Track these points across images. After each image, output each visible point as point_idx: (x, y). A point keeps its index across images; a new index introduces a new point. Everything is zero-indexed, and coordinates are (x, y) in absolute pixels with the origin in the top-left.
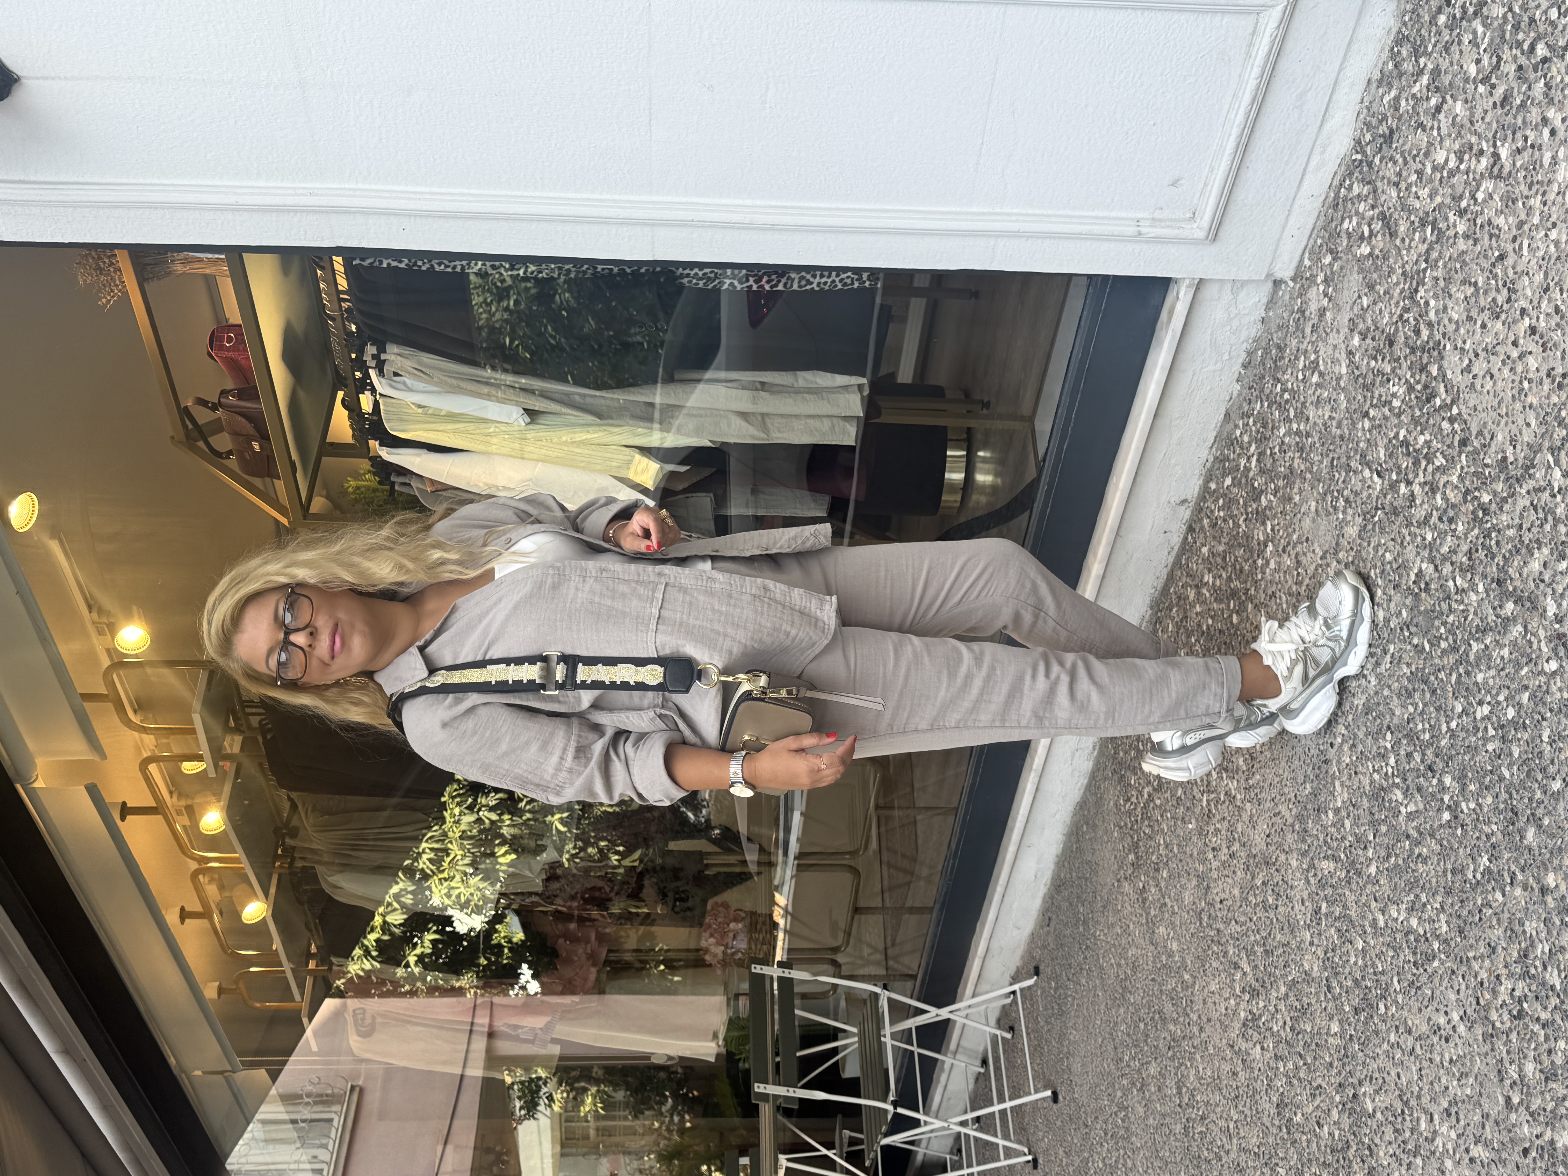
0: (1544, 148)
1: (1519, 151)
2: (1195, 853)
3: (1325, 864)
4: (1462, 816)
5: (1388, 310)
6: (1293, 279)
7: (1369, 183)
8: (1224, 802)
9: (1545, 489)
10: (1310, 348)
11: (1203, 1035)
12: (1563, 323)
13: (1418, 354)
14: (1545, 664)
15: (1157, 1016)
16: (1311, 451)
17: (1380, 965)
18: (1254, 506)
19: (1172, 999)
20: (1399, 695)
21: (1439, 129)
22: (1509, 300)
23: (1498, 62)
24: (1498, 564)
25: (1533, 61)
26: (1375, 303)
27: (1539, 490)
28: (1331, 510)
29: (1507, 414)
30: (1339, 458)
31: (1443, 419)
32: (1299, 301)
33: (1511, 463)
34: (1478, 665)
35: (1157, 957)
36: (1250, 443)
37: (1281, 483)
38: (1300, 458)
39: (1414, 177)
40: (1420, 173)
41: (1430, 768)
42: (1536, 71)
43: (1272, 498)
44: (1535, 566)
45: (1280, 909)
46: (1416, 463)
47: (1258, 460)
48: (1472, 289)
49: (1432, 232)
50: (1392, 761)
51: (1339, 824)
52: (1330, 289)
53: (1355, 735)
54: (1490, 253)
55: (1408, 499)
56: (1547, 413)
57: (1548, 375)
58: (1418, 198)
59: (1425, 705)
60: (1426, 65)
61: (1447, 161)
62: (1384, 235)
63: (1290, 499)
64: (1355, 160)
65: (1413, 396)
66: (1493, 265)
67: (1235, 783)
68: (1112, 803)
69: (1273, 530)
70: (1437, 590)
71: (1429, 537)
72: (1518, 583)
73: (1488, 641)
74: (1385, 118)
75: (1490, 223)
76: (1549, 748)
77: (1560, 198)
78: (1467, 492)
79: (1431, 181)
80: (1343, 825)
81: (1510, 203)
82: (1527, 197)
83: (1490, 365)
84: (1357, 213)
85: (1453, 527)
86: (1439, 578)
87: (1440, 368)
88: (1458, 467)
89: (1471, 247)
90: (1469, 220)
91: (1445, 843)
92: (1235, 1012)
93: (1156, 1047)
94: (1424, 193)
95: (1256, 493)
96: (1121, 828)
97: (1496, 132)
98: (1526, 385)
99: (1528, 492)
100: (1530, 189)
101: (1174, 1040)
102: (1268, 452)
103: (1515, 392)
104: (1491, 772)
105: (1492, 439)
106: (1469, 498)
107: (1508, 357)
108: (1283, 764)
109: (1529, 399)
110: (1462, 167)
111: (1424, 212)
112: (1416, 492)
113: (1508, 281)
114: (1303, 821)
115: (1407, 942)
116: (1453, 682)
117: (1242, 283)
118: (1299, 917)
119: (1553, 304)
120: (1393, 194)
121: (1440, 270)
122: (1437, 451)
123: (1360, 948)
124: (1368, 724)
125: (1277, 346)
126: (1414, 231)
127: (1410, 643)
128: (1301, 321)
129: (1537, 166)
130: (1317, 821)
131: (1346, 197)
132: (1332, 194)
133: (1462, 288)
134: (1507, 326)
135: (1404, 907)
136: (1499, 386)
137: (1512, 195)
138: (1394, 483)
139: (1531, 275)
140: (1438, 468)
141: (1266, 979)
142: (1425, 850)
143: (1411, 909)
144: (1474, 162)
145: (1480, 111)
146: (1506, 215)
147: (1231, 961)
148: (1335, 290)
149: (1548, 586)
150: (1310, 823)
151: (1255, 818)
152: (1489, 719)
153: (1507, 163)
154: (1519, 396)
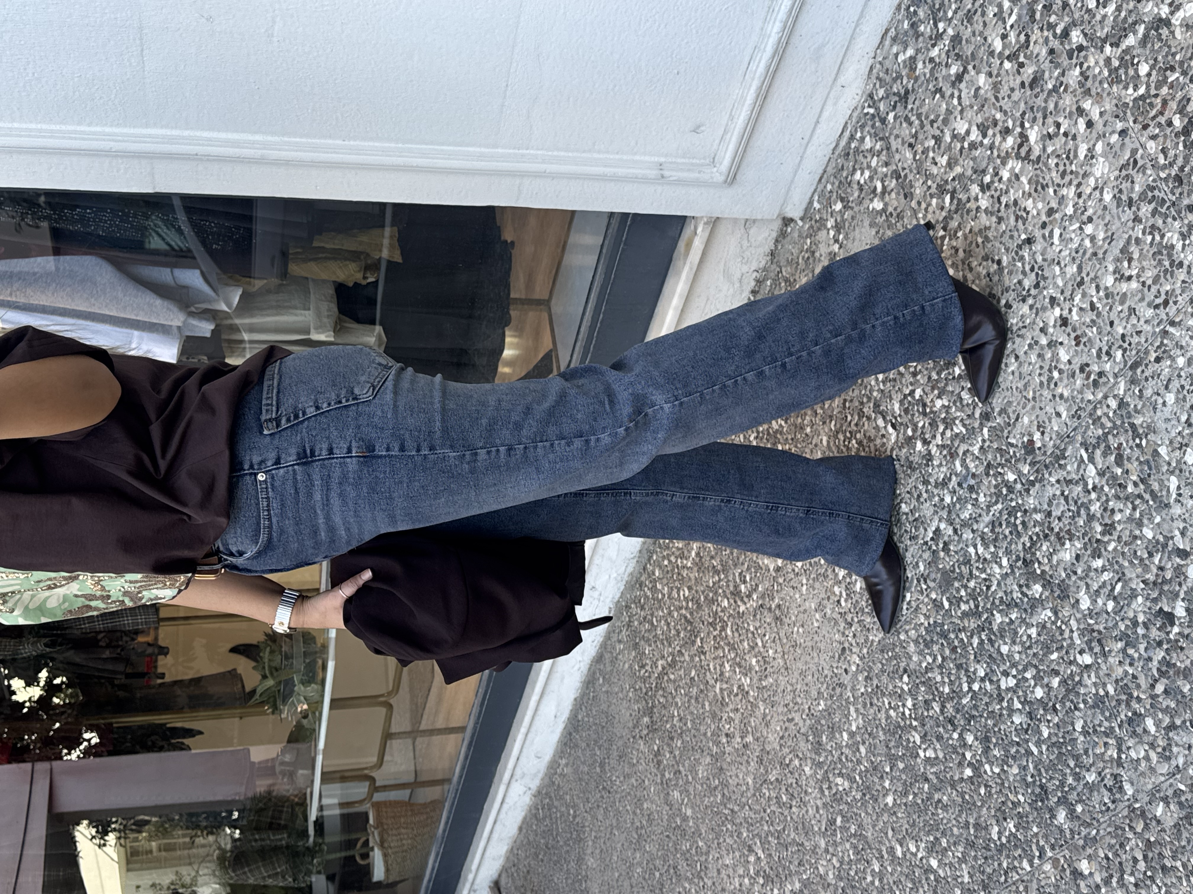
0: (1079, 139)
1: (1050, 137)
2: (709, 734)
3: (839, 780)
4: (985, 776)
6: (802, 219)
7: (881, 139)
8: (737, 695)
9: (1077, 482)
12: (1100, 321)
14: (1078, 656)
15: (672, 871)
17: (897, 892)
19: (687, 860)
20: (916, 642)
21: (959, 98)
22: (1037, 286)
23: (1027, 41)
24: (1024, 544)
25: (1067, 47)
27: (1068, 482)
29: (1034, 398)
30: (851, 401)
31: (963, 388)
32: (808, 241)
33: (1039, 448)
34: (1002, 637)
35: (672, 817)
39: (933, 142)
40: (938, 140)
41: (951, 721)
42: (1071, 58)
44: (1066, 555)
45: (794, 809)
46: (933, 424)
48: (995, 266)
49: (952, 199)
50: (909, 703)
51: (855, 747)
52: (841, 237)
53: (870, 668)
54: (1016, 234)
55: (924, 457)
56: (1080, 408)
57: (1082, 370)
58: (936, 164)
59: (943, 659)
60: (945, 30)
61: (968, 132)
62: (898, 194)
64: (868, 113)
66: (1020, 247)
67: (748, 680)
68: (627, 666)
70: (956, 552)
71: (948, 500)
72: (1047, 568)
73: (1013, 617)
74: (899, 77)
75: (1016, 203)
76: (1082, 738)
78: (989, 466)
79: (949, 148)
80: (858, 750)
81: (1039, 188)
82: (1059, 185)
83: (1015, 346)
84: (869, 167)
85: (974, 496)
86: (959, 542)
88: (980, 439)
89: (994, 225)
90: (992, 197)
91: (967, 797)
94: (943, 161)
96: (636, 690)
97: (1024, 113)
98: (1056, 374)
99: (1058, 481)
100: (1063, 178)
103: (1044, 379)
104: (1018, 744)
105: (1017, 419)
106: (991, 472)
107: (1036, 343)
108: (796, 674)
109: (1059, 390)
110: (986, 141)
111: (942, 179)
112: (933, 452)
113: (1036, 267)
114: (817, 734)
115: (926, 879)
116: (975, 646)
117: (754, 221)
118: (813, 822)
119: (1086, 299)
120: (908, 155)
121: (959, 240)
122: (956, 418)
123: (877, 870)
124: (884, 661)
125: (786, 280)
126: (932, 196)
127: (927, 596)
128: (811, 260)
129: (1070, 156)
130: (831, 738)
131: (857, 149)
132: (843, 143)
133: (985, 263)
134: (1034, 311)
135: (923, 845)
136: (1026, 369)
137: (1041, 180)
138: (910, 438)
139: (1063, 265)
140: (957, 435)
141: (780, 870)
142: (945, 798)
143: (931, 849)
144: (998, 138)
145: (1006, 88)
146: (1034, 199)
147: (744, 843)
148: (846, 237)
149: (1081, 579)
150: (824, 738)
151: (769, 718)
152: (1014, 692)
153: (1036, 147)
154: (1048, 384)
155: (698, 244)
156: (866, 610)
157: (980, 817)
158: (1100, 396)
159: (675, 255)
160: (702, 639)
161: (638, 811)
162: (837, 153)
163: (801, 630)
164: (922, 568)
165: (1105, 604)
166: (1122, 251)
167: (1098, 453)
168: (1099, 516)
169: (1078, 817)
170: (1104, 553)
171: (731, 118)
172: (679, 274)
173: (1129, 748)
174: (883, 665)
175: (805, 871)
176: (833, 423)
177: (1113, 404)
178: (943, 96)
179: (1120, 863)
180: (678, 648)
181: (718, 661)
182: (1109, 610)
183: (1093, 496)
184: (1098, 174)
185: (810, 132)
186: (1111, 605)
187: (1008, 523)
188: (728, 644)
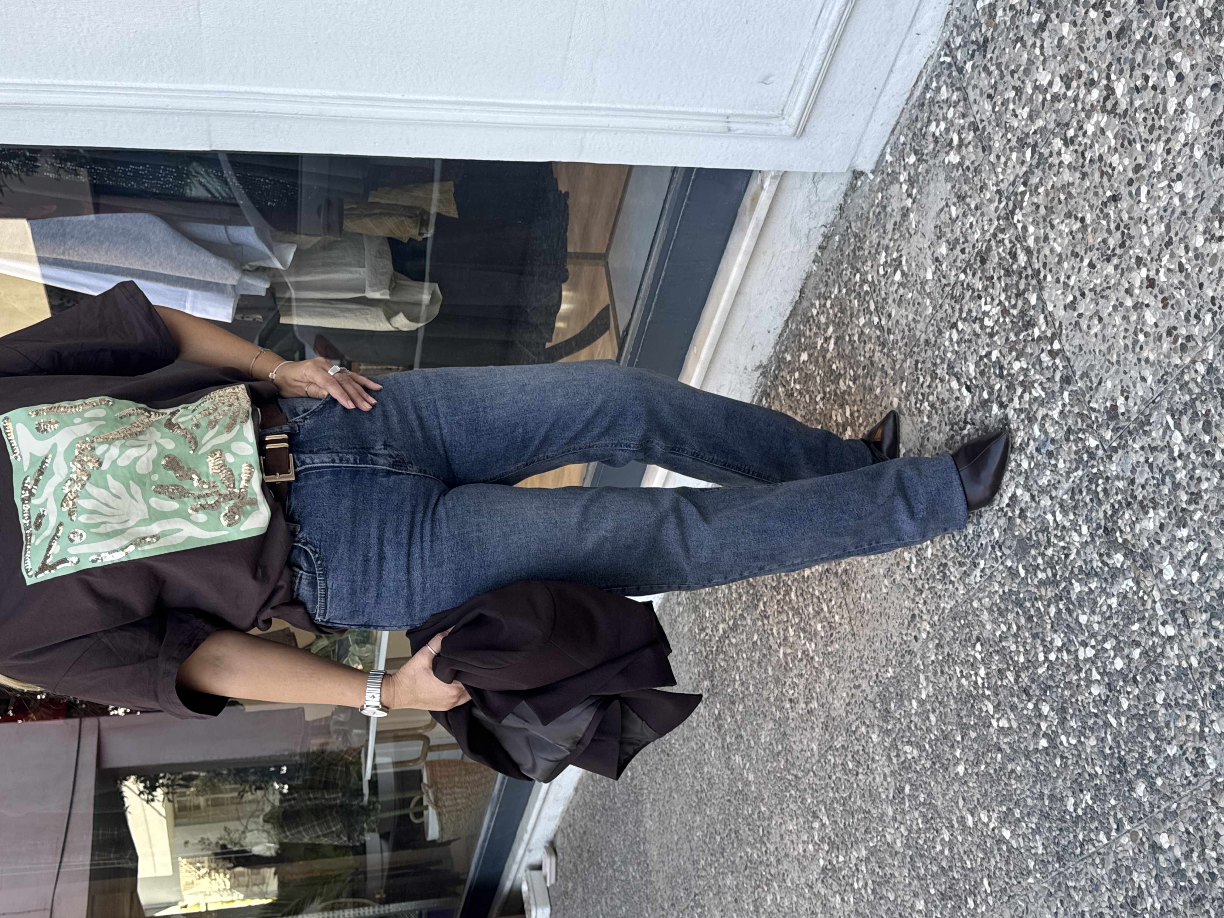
0: (1168, 93)
1: (1138, 90)
2: (772, 699)
3: (908, 748)
4: (1061, 747)
5: (980, 225)
6: (873, 172)
7: (958, 89)
8: (801, 660)
9: (1162, 450)
10: (892, 244)
11: (780, 867)
12: (1189, 283)
13: (1015, 278)
14: (1160, 627)
15: (733, 835)
16: (893, 348)
17: (968, 862)
18: (833, 387)
19: (749, 824)
20: (990, 610)
21: (1042, 47)
22: (1122, 245)
24: (1105, 512)
26: (965, 215)
27: (1153, 449)
28: (916, 412)
29: (1118, 362)
30: (924, 362)
31: (1043, 351)
32: (880, 195)
33: (1123, 414)
34: (1081, 606)
35: (733, 782)
36: (827, 325)
37: (860, 372)
38: (881, 351)
39: (1012, 94)
40: (1018, 91)
41: (1026, 691)
42: (1162, 7)
43: (851, 384)
44: (1150, 524)
45: (860, 776)
46: (1011, 387)
47: (835, 343)
48: (1079, 225)
49: (1033, 153)
50: (982, 672)
51: (924, 715)
52: (915, 191)
53: (940, 634)
54: (1100, 191)
55: (1000, 421)
56: (1166, 373)
57: (1169, 333)
58: (1016, 116)
59: (1019, 628)
61: (1051, 84)
62: (976, 147)
63: (871, 389)
64: (944, 62)
65: (1007, 320)
66: (1105, 204)
67: (813, 646)
68: (686, 629)
69: (852, 414)
70: (1033, 519)
71: (1025, 465)
72: (1129, 537)
73: (1093, 586)
74: (978, 24)
75: (1101, 158)
76: (1163, 711)
77: (1187, 149)
78: (1069, 431)
79: (1031, 100)
80: (928, 718)
81: (1126, 143)
82: (1146, 141)
83: (1099, 307)
84: (945, 118)
85: (1053, 462)
86: (1036, 509)
87: (1039, 298)
88: (1060, 403)
89: (1077, 181)
90: (1076, 151)
91: (1042, 768)
92: (814, 858)
93: (733, 862)
94: (1024, 113)
95: (835, 377)
96: (695, 653)
97: (1110, 65)
98: (1141, 337)
99: (1142, 448)
100: (1151, 133)
101: (751, 862)
102: (847, 338)
103: (1129, 342)
104: (1096, 715)
105: (1100, 383)
106: (1072, 438)
107: (1121, 304)
108: (863, 640)
109: (1145, 354)
110: (1070, 94)
111: (1023, 132)
112: (1010, 416)
113: (1122, 225)
114: (885, 701)
115: (999, 850)
116: (1052, 615)
117: (823, 175)
118: (880, 790)
119: (1176, 260)
120: (986, 106)
121: (1041, 197)
122: (1034, 381)
123: (947, 839)
124: (956, 629)
125: (856, 236)
126: (1011, 150)
127: (1002, 563)
128: (882, 215)
129: (1159, 110)
130: (900, 705)
131: (932, 99)
132: (917, 93)
133: (1067, 221)
134: (1119, 271)
135: (996, 815)
136: (1109, 331)
137: (1128, 135)
138: (986, 401)
139: (1150, 224)
140: (1036, 399)
141: (846, 837)
142: (1019, 768)
143: (1004, 820)
144: (1083, 91)
145: (1091, 37)
146: (1120, 155)
147: (809, 809)
148: (920, 192)
149: (1165, 548)
150: (892, 705)
151: (834, 684)
152: (1093, 662)
153: (1123, 100)
154: (1134, 348)
155: (765, 199)
156: (938, 577)
157: (1055, 788)
158: (1188, 360)
159: (740, 210)
160: (765, 603)
161: (698, 775)
162: (911, 103)
163: (868, 596)
164: (997, 534)
165: (1190, 575)
166: (1213, 211)
167: (1185, 419)
168: (1185, 484)
169: (1158, 791)
170: (1189, 522)
171: (801, 68)
172: (744, 230)
173: (1212, 722)
174: (955, 633)
175: (871, 839)
176: (904, 384)
177: (1202, 369)
178: (1024, 45)
179: (1202, 838)
180: (740, 612)
181: (781, 626)
182: (1194, 580)
183: (1179, 463)
184: (1189, 130)
185: (883, 82)
186: (1196, 576)
187: (1089, 490)
188: (793, 609)
